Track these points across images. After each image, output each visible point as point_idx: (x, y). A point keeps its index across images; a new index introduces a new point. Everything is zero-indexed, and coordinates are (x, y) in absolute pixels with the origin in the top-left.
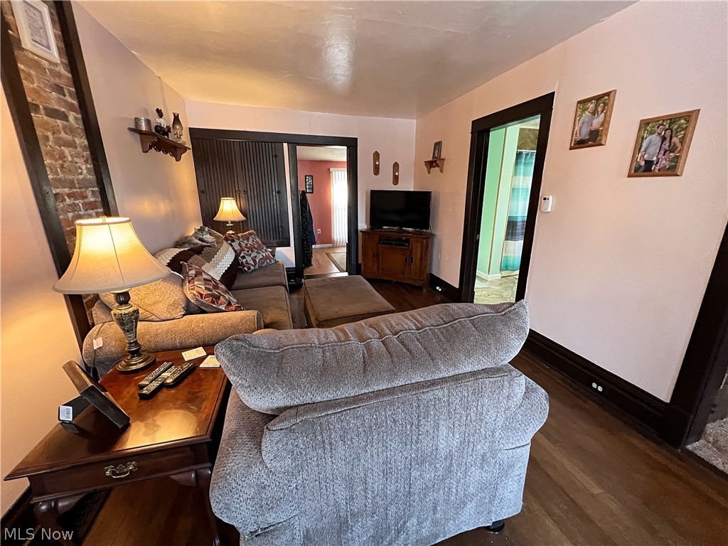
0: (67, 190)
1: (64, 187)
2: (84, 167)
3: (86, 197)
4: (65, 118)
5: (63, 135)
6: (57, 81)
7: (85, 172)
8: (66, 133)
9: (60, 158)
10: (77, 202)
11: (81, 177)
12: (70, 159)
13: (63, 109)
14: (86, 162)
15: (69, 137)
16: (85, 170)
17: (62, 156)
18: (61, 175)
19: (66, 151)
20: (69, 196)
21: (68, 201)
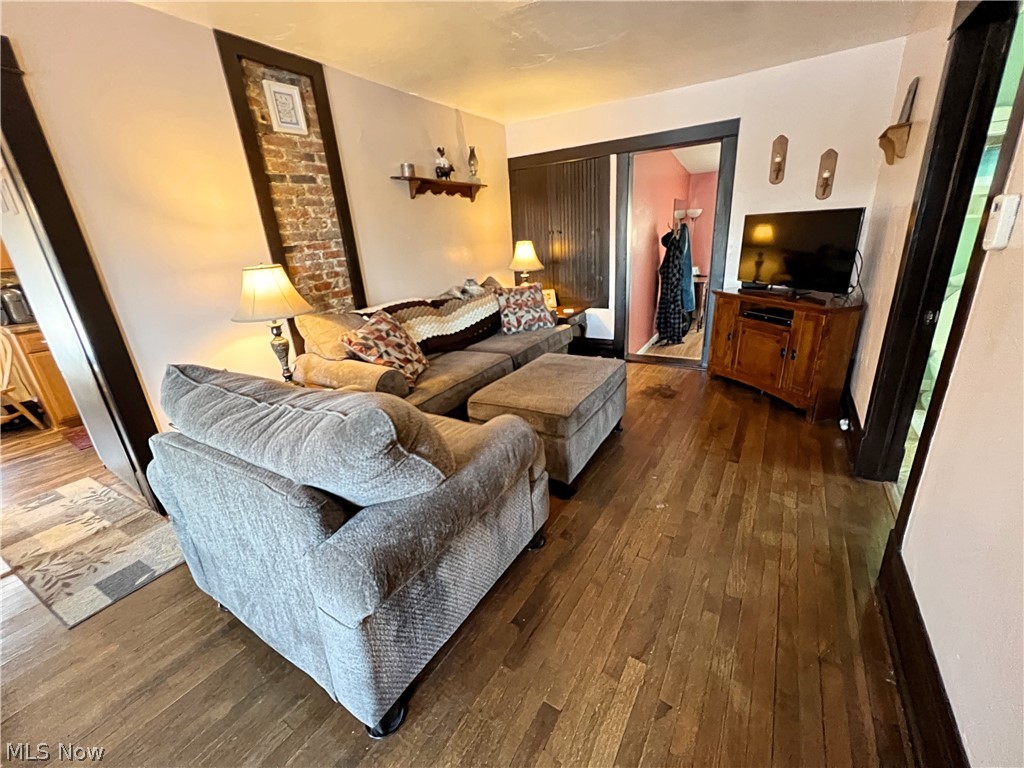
0: (306, 243)
1: (303, 240)
2: (329, 221)
3: (329, 247)
4: (313, 180)
5: (308, 196)
6: (308, 150)
7: (329, 225)
8: (311, 194)
9: (303, 216)
10: (317, 252)
11: (325, 230)
12: (313, 216)
13: (311, 174)
14: (332, 216)
15: (315, 197)
16: (331, 224)
17: (305, 214)
18: (302, 230)
19: (310, 209)
20: (309, 247)
21: (307, 251)
